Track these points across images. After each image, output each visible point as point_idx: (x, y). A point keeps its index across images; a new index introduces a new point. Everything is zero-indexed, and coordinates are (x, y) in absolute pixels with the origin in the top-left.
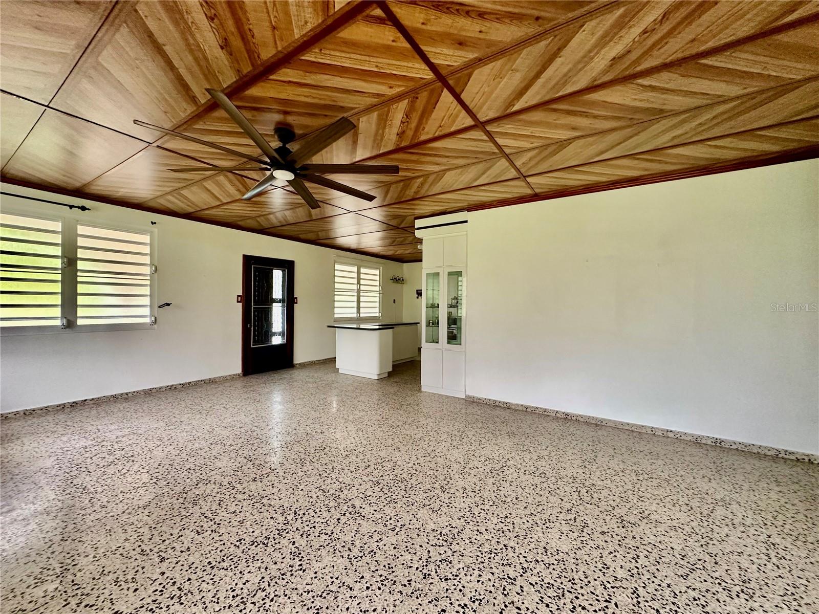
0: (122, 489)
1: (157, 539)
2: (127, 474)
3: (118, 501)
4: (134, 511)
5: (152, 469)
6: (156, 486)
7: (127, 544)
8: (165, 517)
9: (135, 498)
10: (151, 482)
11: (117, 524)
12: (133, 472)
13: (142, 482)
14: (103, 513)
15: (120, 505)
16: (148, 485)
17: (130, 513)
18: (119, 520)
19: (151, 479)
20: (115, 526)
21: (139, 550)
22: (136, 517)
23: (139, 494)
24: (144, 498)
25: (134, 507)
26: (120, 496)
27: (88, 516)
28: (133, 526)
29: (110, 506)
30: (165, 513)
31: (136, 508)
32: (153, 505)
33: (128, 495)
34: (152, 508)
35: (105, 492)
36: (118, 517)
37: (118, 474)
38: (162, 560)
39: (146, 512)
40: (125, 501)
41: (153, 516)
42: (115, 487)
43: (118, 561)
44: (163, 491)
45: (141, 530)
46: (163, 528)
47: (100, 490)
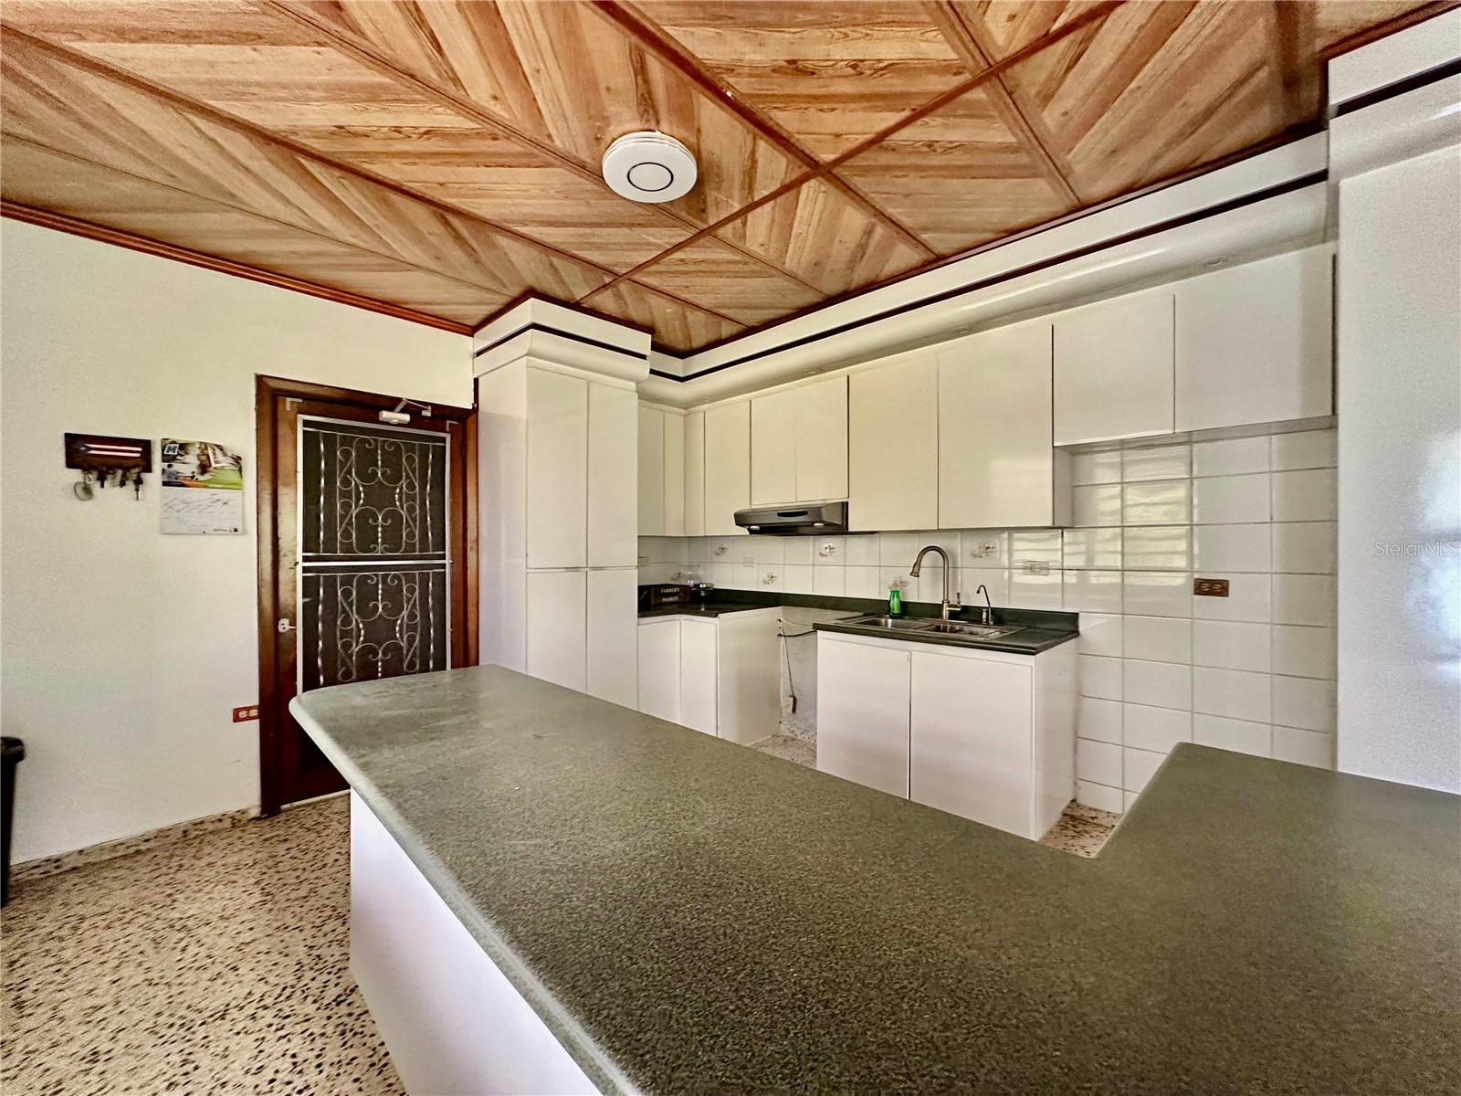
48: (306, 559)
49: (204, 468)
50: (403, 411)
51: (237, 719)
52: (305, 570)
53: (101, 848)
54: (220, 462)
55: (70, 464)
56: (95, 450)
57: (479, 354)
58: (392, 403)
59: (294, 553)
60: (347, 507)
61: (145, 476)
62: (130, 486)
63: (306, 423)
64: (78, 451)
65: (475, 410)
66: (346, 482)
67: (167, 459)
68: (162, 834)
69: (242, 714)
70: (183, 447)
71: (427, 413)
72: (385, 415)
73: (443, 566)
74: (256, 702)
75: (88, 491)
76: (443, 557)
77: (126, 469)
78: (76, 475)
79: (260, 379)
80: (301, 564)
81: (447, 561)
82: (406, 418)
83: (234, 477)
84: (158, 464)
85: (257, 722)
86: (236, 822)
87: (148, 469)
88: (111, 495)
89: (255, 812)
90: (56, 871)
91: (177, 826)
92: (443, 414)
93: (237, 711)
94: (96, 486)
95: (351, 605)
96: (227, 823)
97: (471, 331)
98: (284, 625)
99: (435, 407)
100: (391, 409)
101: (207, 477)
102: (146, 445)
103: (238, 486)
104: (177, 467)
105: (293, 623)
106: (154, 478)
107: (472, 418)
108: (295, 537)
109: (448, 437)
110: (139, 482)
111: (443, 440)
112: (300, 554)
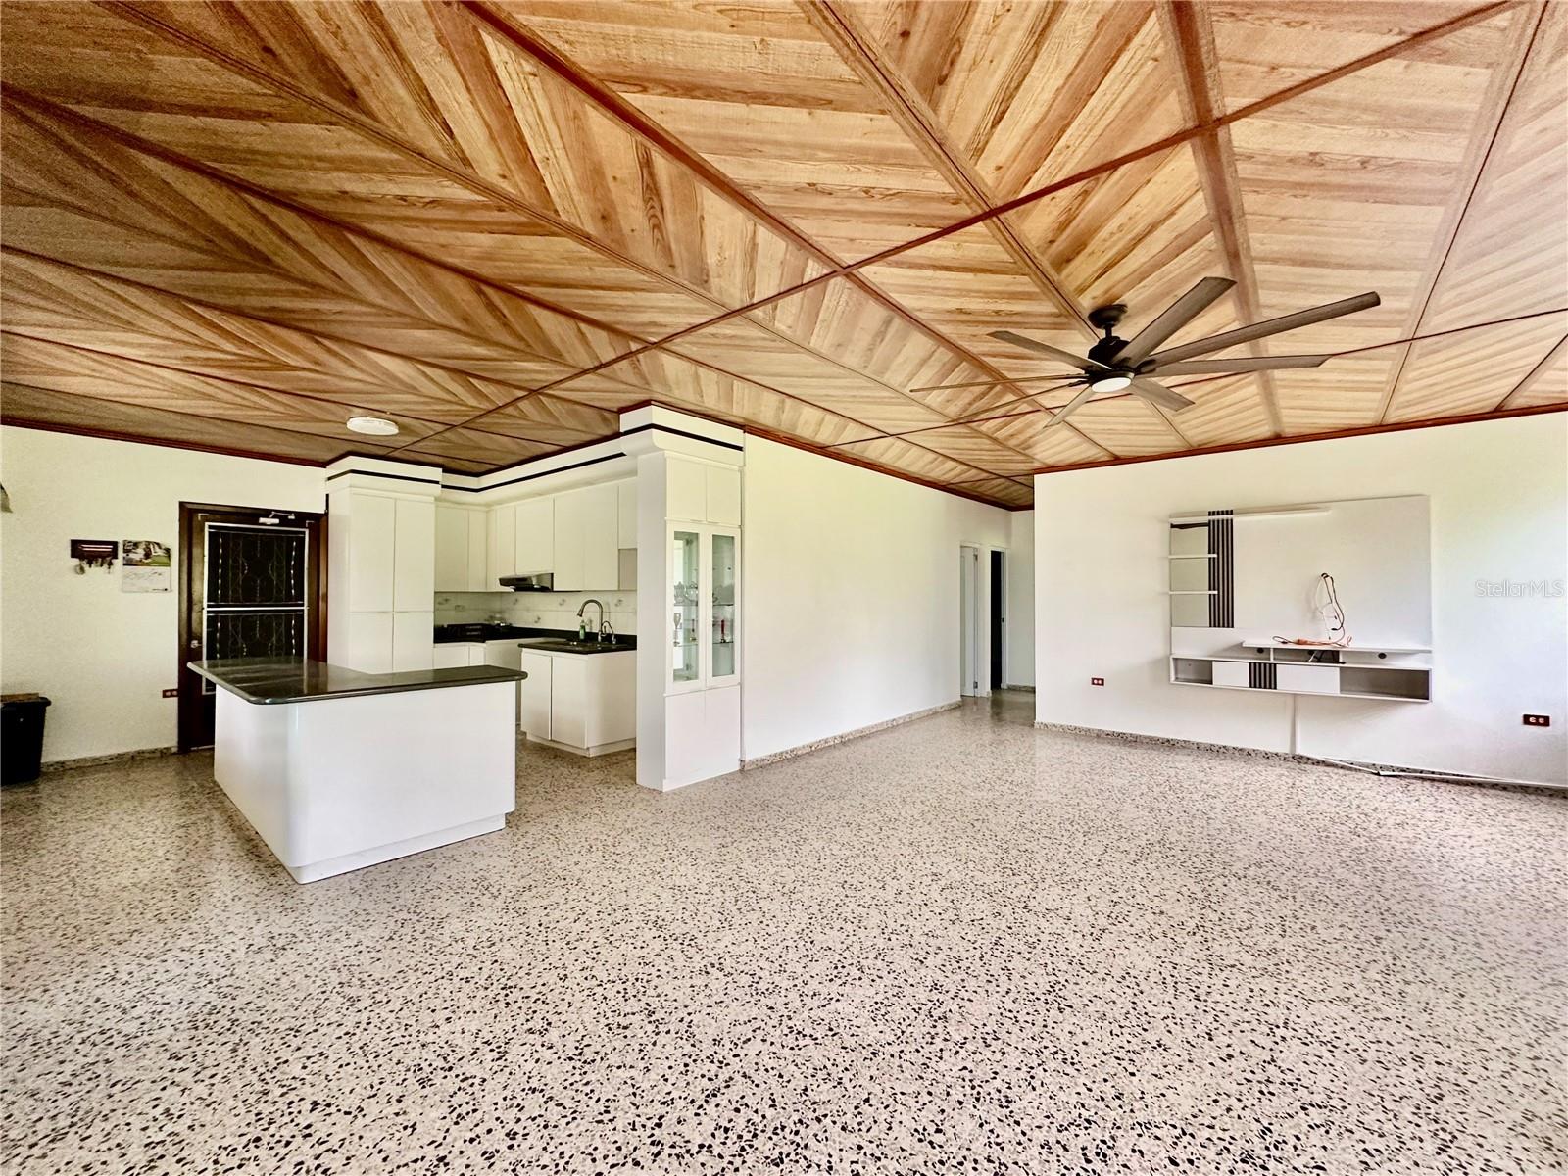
0: (1359, 1068)
1: (1367, 957)
2: (1318, 1099)
3: (1384, 1046)
4: (1369, 1008)
5: (1253, 1062)
6: (1293, 1017)
7: (1410, 978)
8: (1332, 967)
9: (1348, 1026)
10: (1288, 1034)
11: (1408, 1009)
12: (1302, 1092)
13: (1306, 1049)
14: (1424, 1046)
15: (1383, 1036)
16: (1302, 1033)
17: (1378, 1010)
18: (1401, 1013)
19: (1283, 1039)
20: (1413, 1009)
21: (1398, 962)
22: (1373, 997)
23: (1335, 1028)
24: (1334, 1016)
25: (1364, 1014)
26: (1370, 1056)
27: (1455, 1064)
28: (1387, 990)
29: (1403, 1050)
30: (1325, 972)
31: (1360, 1009)
32: (1331, 993)
33: (1357, 1043)
34: (1337, 990)
35: (1398, 1093)
36: (1401, 1020)
37: (1336, 1117)
38: (1378, 938)
39: (1351, 993)
40: (1370, 1036)
41: (1347, 979)
42: (1369, 1086)
43: (1431, 971)
44: (1293, 999)
45: (1378, 977)
46: (1348, 959)
47: (1406, 1111)
48: (209, 606)
49: (148, 555)
50: (273, 518)
51: (164, 696)
52: (208, 612)
53: (85, 760)
54: (158, 552)
55: (73, 555)
56: (87, 548)
57: (330, 479)
58: (266, 513)
59: (201, 602)
60: (235, 575)
61: (114, 561)
62: (105, 566)
63: (210, 527)
64: (78, 549)
65: (327, 514)
66: (236, 561)
67: (126, 551)
68: (119, 756)
69: (168, 693)
70: (136, 545)
71: (292, 517)
72: (262, 520)
73: (302, 610)
74: (176, 686)
75: (82, 570)
76: (302, 605)
77: (103, 558)
78: (76, 561)
79: (182, 504)
80: (206, 609)
81: (305, 608)
82: (277, 521)
83: (165, 560)
84: (121, 553)
85: (176, 699)
86: (163, 754)
87: (116, 557)
88: (95, 572)
89: (174, 750)
90: (62, 769)
91: (128, 753)
92: (302, 517)
93: (164, 692)
94: (86, 567)
95: (237, 633)
96: (158, 754)
97: (324, 464)
98: (195, 643)
99: (297, 513)
100: (267, 517)
101: (149, 560)
102: (115, 544)
103: (168, 565)
104: (132, 555)
105: (200, 642)
106: (118, 562)
107: (324, 519)
108: (202, 594)
109: (307, 532)
110: (110, 564)
111: (304, 533)
112: (205, 603)
